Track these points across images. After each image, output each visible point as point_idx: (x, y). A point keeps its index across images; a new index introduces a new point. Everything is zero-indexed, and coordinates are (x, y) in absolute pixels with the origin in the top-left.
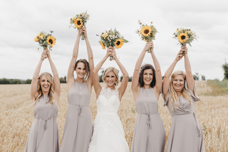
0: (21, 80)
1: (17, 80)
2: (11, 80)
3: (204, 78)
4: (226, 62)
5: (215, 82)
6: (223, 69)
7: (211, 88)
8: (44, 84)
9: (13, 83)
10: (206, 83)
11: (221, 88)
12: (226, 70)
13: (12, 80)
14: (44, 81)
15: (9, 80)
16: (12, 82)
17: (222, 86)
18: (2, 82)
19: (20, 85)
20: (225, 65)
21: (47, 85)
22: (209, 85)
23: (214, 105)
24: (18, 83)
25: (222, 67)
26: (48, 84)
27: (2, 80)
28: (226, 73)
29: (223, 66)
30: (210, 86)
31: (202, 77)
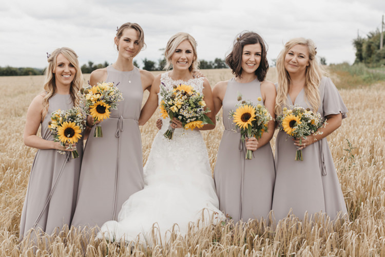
0: (36, 69)
1: (29, 68)
2: (20, 69)
3: (324, 61)
4: (358, 36)
5: (344, 67)
6: (354, 46)
7: (338, 77)
8: (63, 71)
9: (22, 74)
10: (328, 69)
11: (353, 76)
12: (359, 48)
13: (22, 70)
14: (61, 65)
15: (16, 69)
16: (22, 72)
17: (355, 73)
18: (5, 73)
19: (35, 77)
20: (357, 40)
21: (70, 73)
22: (333, 72)
23: (352, 104)
24: (31, 73)
25: (354, 43)
26: (70, 71)
27: (5, 69)
28: (359, 53)
29: (354, 41)
30: (335, 74)
31: (321, 60)
